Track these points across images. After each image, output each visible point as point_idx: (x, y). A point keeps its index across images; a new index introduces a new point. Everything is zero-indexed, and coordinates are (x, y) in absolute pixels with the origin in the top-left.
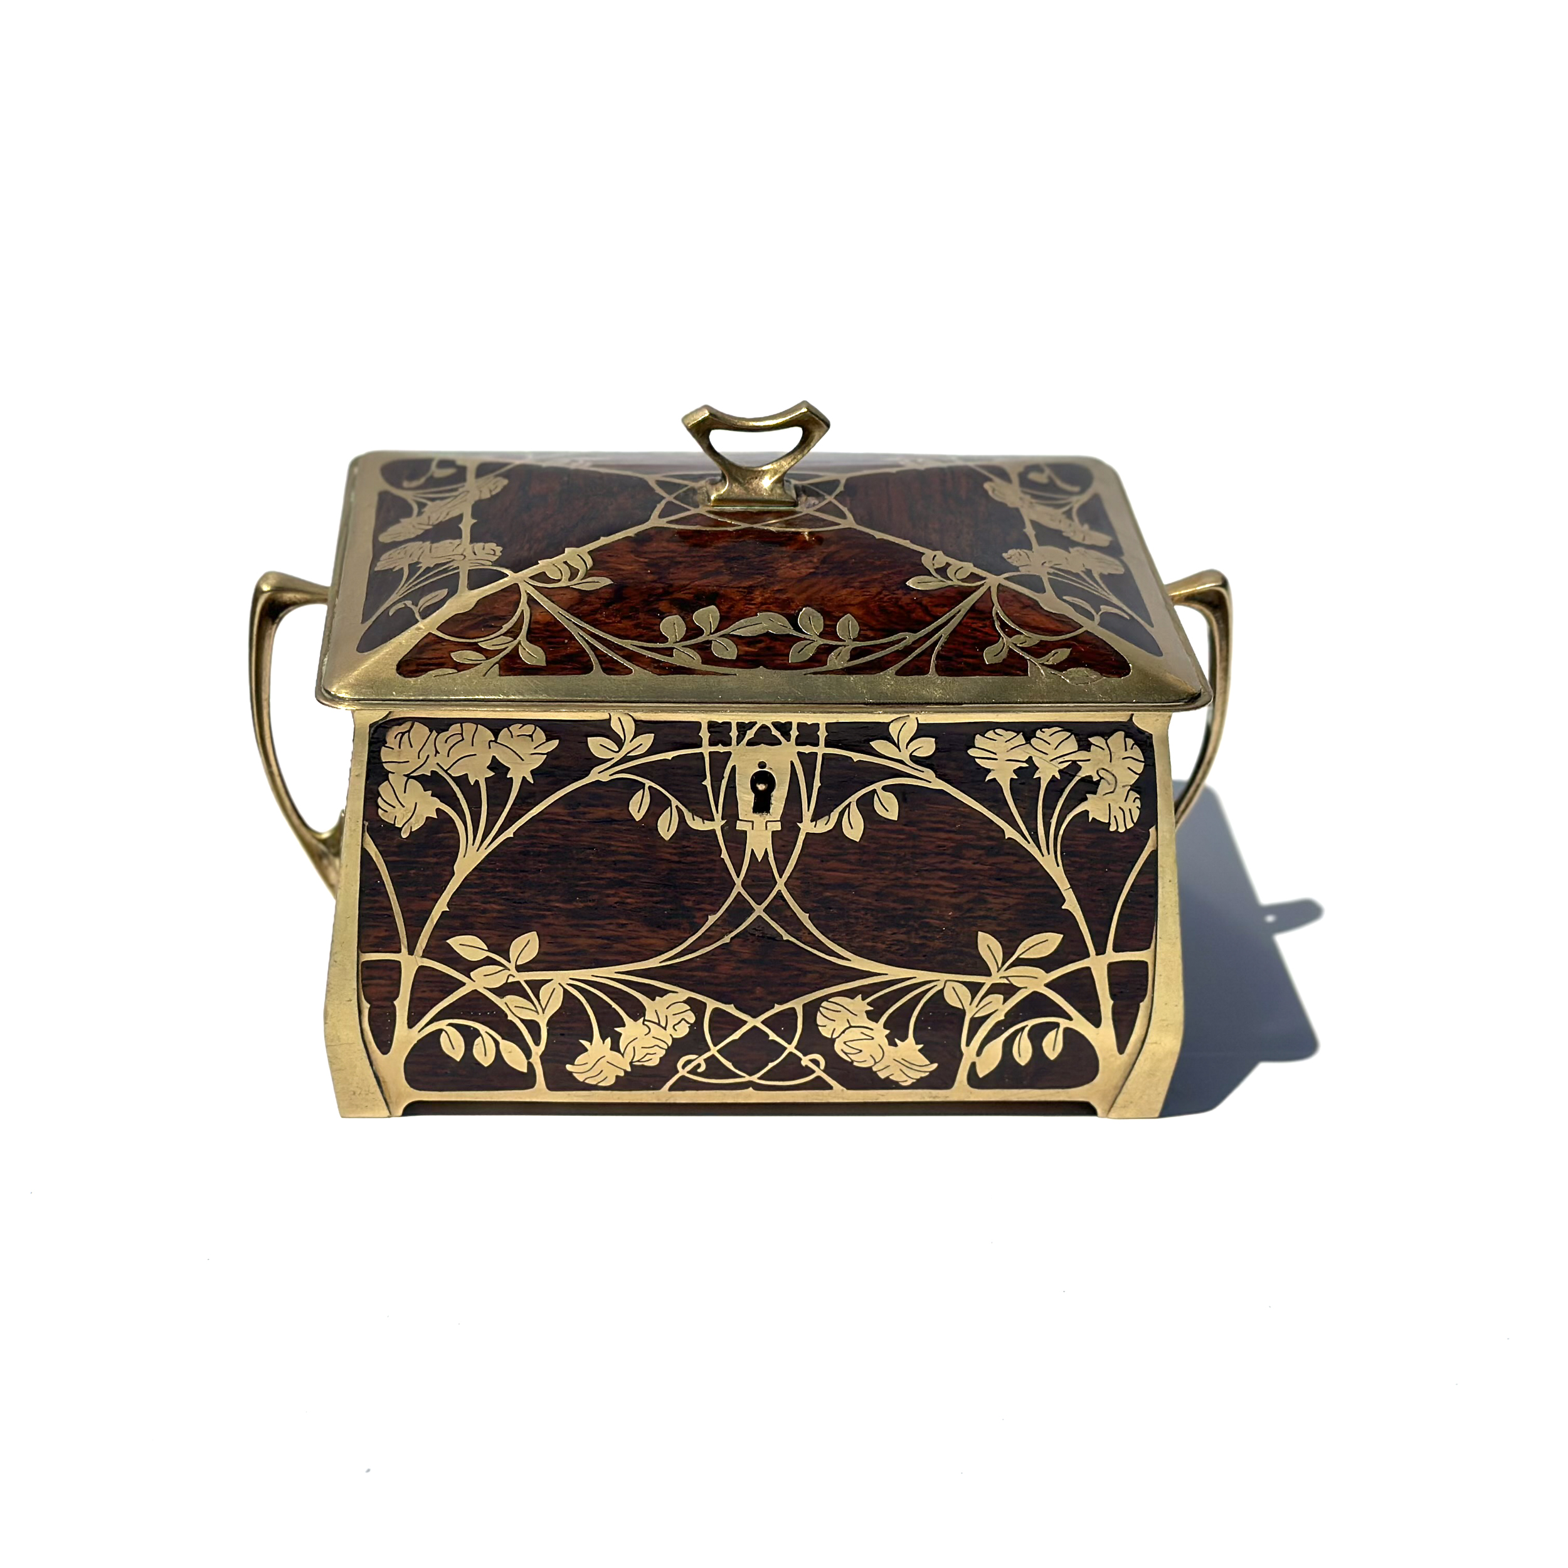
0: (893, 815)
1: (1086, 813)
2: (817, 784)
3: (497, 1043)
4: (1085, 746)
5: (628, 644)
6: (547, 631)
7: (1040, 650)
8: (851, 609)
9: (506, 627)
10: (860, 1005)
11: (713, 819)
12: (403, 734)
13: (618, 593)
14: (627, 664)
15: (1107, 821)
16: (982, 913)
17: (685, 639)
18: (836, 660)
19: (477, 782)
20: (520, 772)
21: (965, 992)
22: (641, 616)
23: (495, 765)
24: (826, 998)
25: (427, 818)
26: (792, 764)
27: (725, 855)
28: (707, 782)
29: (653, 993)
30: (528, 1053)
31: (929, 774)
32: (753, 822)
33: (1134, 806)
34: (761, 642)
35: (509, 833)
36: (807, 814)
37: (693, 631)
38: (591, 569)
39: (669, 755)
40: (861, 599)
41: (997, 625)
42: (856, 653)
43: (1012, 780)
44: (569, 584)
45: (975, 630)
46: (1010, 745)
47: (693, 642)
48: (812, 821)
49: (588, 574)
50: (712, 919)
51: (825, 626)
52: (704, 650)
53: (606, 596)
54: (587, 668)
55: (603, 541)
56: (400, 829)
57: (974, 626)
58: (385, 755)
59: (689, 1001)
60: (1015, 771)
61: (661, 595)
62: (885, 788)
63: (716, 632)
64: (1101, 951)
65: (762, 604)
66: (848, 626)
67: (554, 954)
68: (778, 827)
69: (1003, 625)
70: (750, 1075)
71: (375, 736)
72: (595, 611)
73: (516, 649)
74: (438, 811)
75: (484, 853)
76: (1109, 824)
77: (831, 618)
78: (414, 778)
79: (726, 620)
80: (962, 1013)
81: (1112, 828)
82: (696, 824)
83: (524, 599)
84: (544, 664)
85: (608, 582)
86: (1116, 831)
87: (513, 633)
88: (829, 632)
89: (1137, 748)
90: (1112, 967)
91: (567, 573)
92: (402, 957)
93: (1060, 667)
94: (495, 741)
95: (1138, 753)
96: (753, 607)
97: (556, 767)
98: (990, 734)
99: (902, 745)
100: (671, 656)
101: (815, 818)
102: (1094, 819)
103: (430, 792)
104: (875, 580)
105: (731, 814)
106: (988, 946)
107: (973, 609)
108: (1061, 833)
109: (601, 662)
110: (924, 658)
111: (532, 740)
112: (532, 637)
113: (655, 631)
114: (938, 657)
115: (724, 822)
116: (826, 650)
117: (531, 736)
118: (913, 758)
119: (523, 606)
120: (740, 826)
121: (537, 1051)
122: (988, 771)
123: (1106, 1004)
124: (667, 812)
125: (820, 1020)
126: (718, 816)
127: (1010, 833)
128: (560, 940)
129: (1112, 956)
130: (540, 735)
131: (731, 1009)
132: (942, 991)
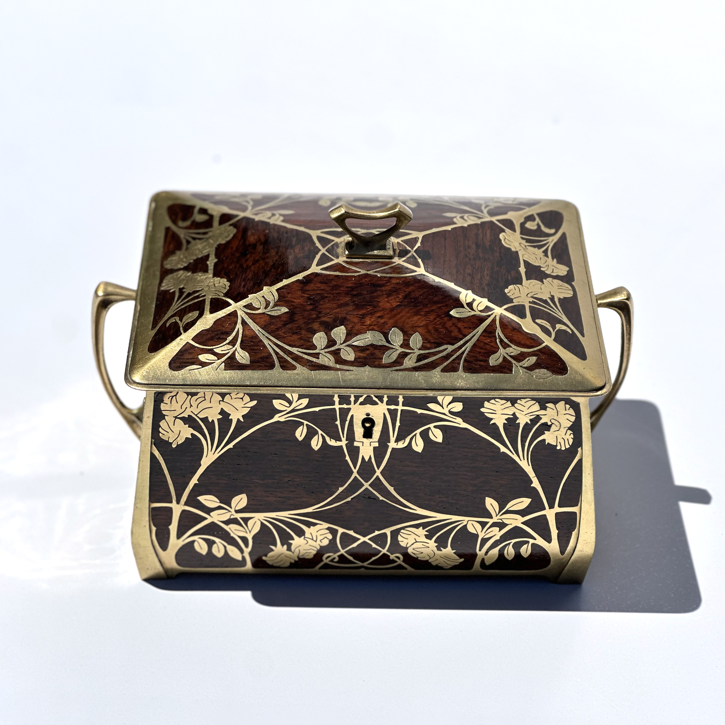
0: (440, 439)
1: (544, 440)
2: (398, 424)
3: (225, 547)
4: (543, 407)
5: (294, 350)
6: (252, 342)
7: (519, 358)
8: (419, 329)
9: (230, 338)
10: (422, 532)
11: (341, 440)
12: (173, 397)
13: (291, 316)
14: (294, 363)
15: (555, 444)
16: (487, 488)
17: (326, 347)
18: (409, 362)
19: (213, 421)
21: (479, 527)
22: (303, 332)
24: (403, 528)
25: (186, 438)
26: (384, 414)
27: (348, 458)
28: (338, 423)
29: (309, 525)
30: (242, 551)
31: (459, 420)
32: (363, 442)
33: (570, 437)
34: (368, 349)
35: (231, 446)
36: (393, 439)
37: (331, 342)
38: (277, 302)
39: (317, 409)
40: (424, 323)
41: (498, 340)
42: (420, 358)
43: (504, 424)
44: (264, 311)
45: (485, 344)
46: (503, 407)
47: (331, 349)
48: (395, 442)
49: (276, 305)
50: (341, 489)
51: (404, 340)
52: (336, 353)
53: (284, 319)
54: (271, 366)
55: (285, 282)
56: (172, 443)
57: (485, 341)
58: (163, 407)
59: (328, 529)
60: (506, 419)
61: (315, 319)
62: (435, 427)
63: (343, 343)
64: (551, 506)
65: (370, 325)
66: (416, 340)
67: (255, 505)
68: (377, 445)
69: (501, 341)
71: (158, 397)
72: (278, 329)
73: (234, 354)
74: (192, 434)
75: (217, 455)
76: (557, 446)
77: (407, 335)
78: (179, 418)
79: (350, 335)
80: (477, 536)
81: (558, 448)
82: (332, 443)
83: (239, 321)
84: (248, 363)
85: (287, 310)
86: (560, 449)
87: (233, 343)
88: (406, 344)
89: (571, 410)
90: (557, 514)
91: (264, 304)
92: (173, 505)
93: (530, 368)
94: (223, 401)
95: (572, 412)
96: (365, 327)
97: (255, 414)
98: (492, 401)
99: (445, 406)
100: (318, 358)
101: (397, 441)
102: (548, 443)
103: (187, 425)
104: (432, 311)
105: (351, 437)
106: (491, 504)
107: (485, 331)
108: (531, 449)
109: (280, 362)
110: (457, 361)
111: (243, 401)
112: (243, 347)
113: (310, 342)
114: (465, 360)
115: (347, 442)
116: (404, 355)
117: (242, 398)
118: (451, 412)
119: (239, 326)
120: (356, 444)
121: (247, 551)
122: (492, 419)
123: (554, 532)
124: (316, 437)
125: (400, 538)
126: (344, 439)
127: (503, 449)
128: (259, 498)
129: (557, 509)
130: (247, 398)
131: (351, 533)
132: (466, 526)
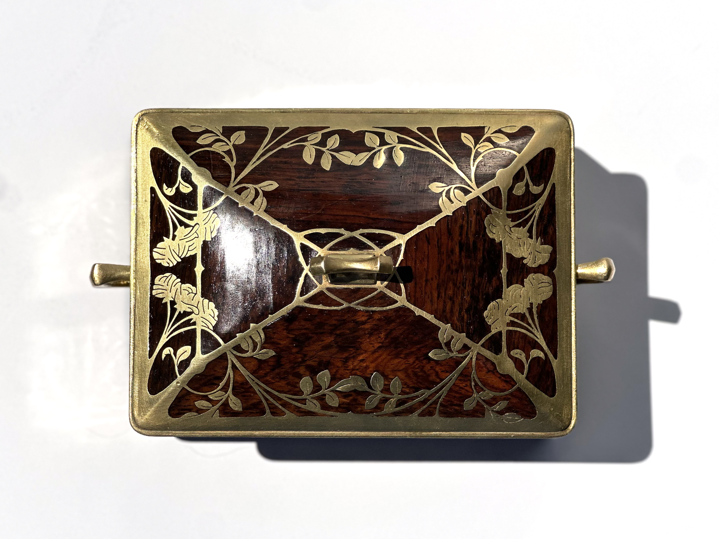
5: (282, 396)
6: (243, 388)
7: (491, 402)
8: (399, 374)
9: (222, 384)
13: (277, 358)
14: (283, 409)
17: (313, 392)
18: (390, 407)
22: (291, 377)
34: (351, 395)
37: (317, 388)
38: (264, 343)
40: (404, 366)
41: (473, 384)
42: (400, 403)
44: (252, 354)
45: (461, 388)
47: (316, 394)
49: (262, 347)
51: (385, 385)
52: (321, 399)
53: (271, 363)
54: (262, 413)
55: (270, 319)
57: (461, 385)
61: (301, 362)
63: (328, 389)
65: (353, 370)
66: (396, 384)
69: (476, 385)
72: (266, 375)
73: (227, 400)
77: (387, 380)
79: (334, 379)
83: (230, 366)
84: (241, 409)
85: (274, 353)
87: (225, 389)
88: (386, 389)
91: (251, 346)
93: (501, 413)
96: (347, 372)
100: (305, 404)
104: (412, 353)
107: (461, 374)
109: (270, 408)
110: (434, 406)
112: (235, 394)
113: (297, 387)
114: (441, 404)
116: (385, 400)
119: (230, 371)
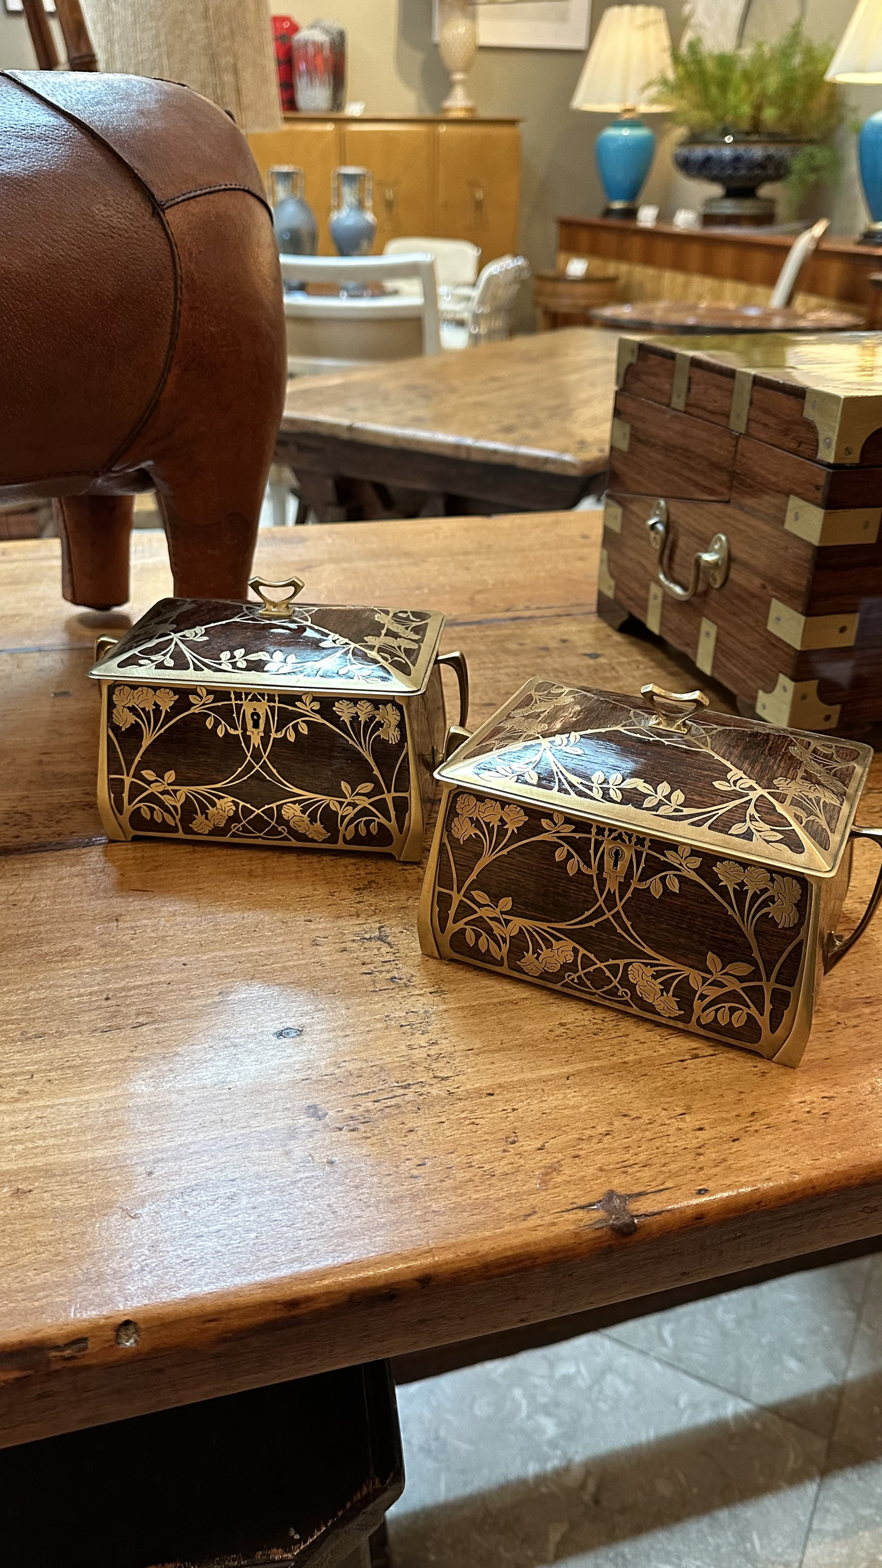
20: (511, 827)
23: (501, 820)
70: (597, 989)
